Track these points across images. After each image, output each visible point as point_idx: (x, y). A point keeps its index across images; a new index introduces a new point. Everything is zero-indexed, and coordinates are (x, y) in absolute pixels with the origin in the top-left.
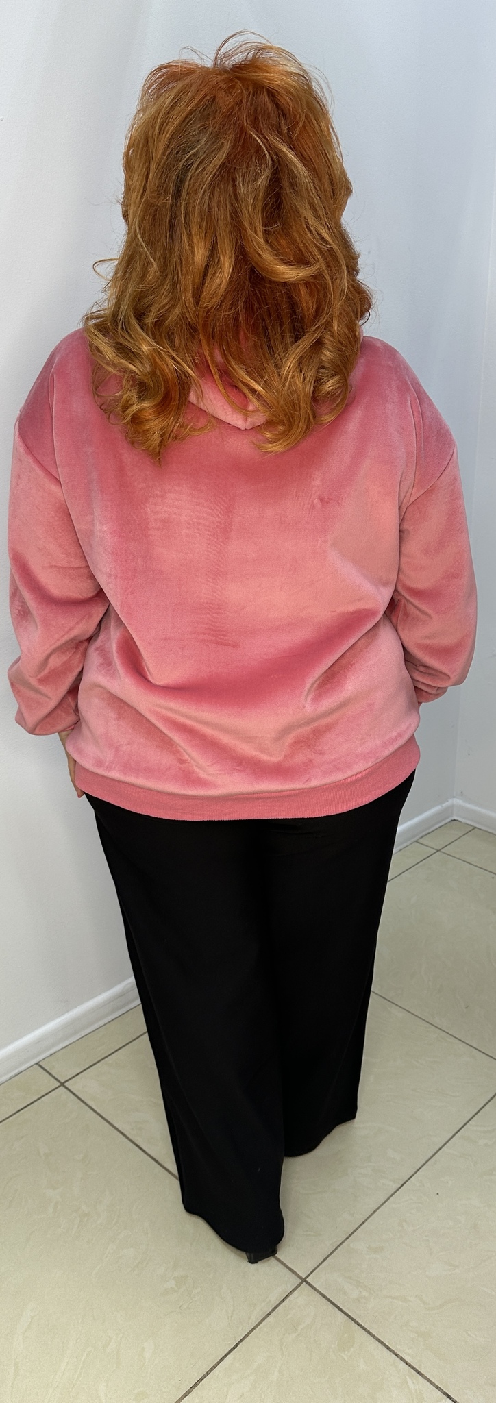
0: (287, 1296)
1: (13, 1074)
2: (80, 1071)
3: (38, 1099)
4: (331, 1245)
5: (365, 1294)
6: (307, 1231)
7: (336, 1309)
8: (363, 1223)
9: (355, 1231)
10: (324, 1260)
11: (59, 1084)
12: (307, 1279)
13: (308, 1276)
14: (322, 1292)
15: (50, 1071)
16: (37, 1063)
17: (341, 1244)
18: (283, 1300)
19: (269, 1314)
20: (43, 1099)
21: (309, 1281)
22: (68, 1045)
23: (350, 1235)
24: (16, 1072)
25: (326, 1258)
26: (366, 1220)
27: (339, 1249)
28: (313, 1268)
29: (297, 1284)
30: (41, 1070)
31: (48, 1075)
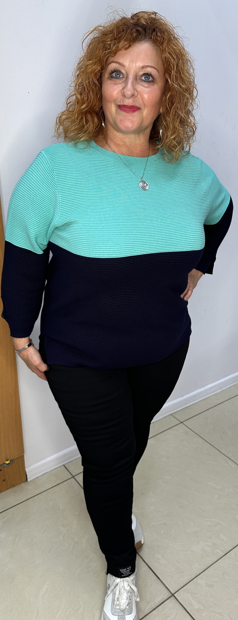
0: (164, 602)
1: (52, 469)
3: (62, 483)
4: (189, 579)
5: (202, 608)
6: (177, 570)
7: (187, 613)
8: (205, 570)
9: (200, 574)
10: (184, 586)
11: (71, 476)
12: (175, 595)
13: (175, 593)
15: (69, 469)
16: (64, 465)
17: (193, 579)
18: (162, 603)
19: (154, 609)
20: (65, 482)
21: (176, 596)
22: (78, 458)
23: (198, 576)
24: (54, 468)
25: (185, 585)
26: (206, 569)
27: (192, 582)
28: (178, 590)
29: (169, 596)
30: (65, 468)
31: (68, 471)
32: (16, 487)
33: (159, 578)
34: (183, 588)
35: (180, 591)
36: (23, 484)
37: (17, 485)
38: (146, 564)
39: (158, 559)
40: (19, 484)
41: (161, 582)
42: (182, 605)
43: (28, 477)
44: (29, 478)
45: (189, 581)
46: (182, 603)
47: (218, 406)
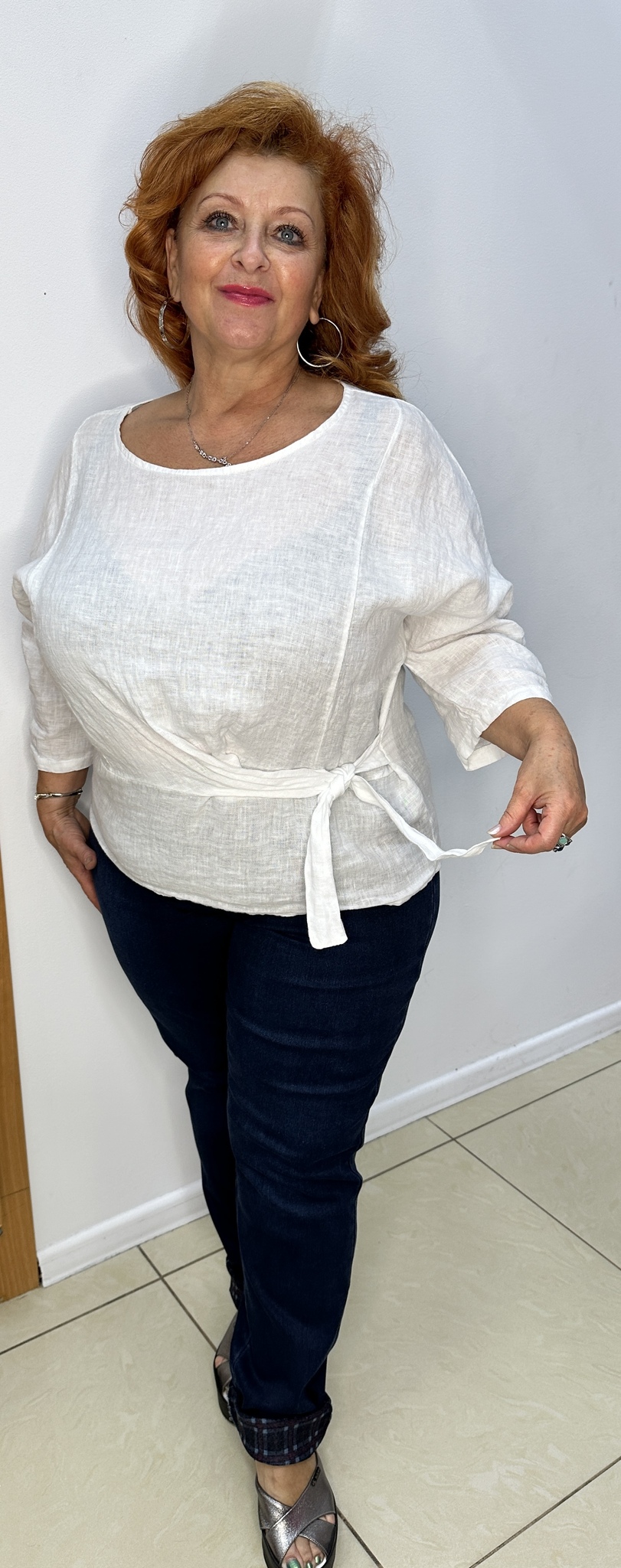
1: (109, 1255)
2: (183, 1265)
3: (130, 1292)
11: (158, 1277)
15: (150, 1259)
16: (138, 1246)
20: (136, 1293)
22: (178, 1229)
24: (113, 1253)
30: (141, 1254)
31: (148, 1263)
32: (11, 1300)
36: (29, 1293)
37: (13, 1297)
40: (20, 1294)
43: (43, 1276)
44: (46, 1279)
47: (551, 1096)
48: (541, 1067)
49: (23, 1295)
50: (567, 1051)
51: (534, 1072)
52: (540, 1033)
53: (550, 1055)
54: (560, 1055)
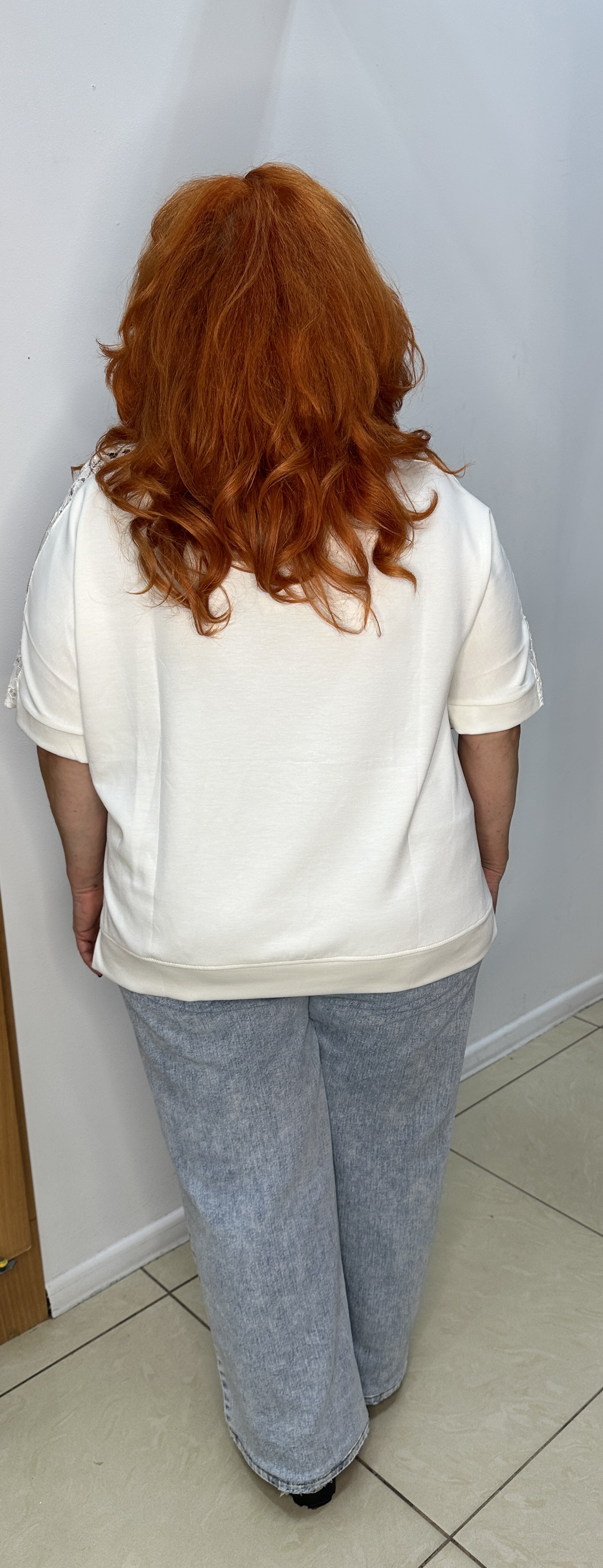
0: (431, 1556)
1: (114, 1279)
2: (189, 1278)
3: (142, 1310)
4: (482, 1496)
5: (524, 1558)
6: (453, 1478)
8: (520, 1472)
9: (510, 1480)
10: (473, 1515)
11: (165, 1293)
12: (454, 1538)
13: (455, 1533)
14: (472, 1554)
15: (156, 1278)
16: (142, 1268)
17: (493, 1495)
18: (426, 1562)
20: (147, 1309)
21: (457, 1540)
22: (177, 1247)
23: (504, 1486)
24: (117, 1277)
25: (478, 1511)
26: (524, 1466)
27: (491, 1501)
28: (461, 1524)
29: (443, 1542)
30: (145, 1276)
31: (153, 1282)
32: (24, 1335)
33: (411, 1505)
34: (473, 1518)
35: (465, 1526)
36: (40, 1326)
37: (24, 1331)
38: (376, 1475)
39: (402, 1459)
40: (30, 1329)
41: (416, 1513)
42: (474, 1559)
43: (52, 1307)
44: (55, 1310)
45: (486, 1500)
46: (474, 1555)
47: (508, 1087)
48: (494, 1063)
49: (34, 1328)
50: (516, 1047)
51: (489, 1068)
52: (492, 1032)
53: (501, 1051)
54: (509, 1051)
